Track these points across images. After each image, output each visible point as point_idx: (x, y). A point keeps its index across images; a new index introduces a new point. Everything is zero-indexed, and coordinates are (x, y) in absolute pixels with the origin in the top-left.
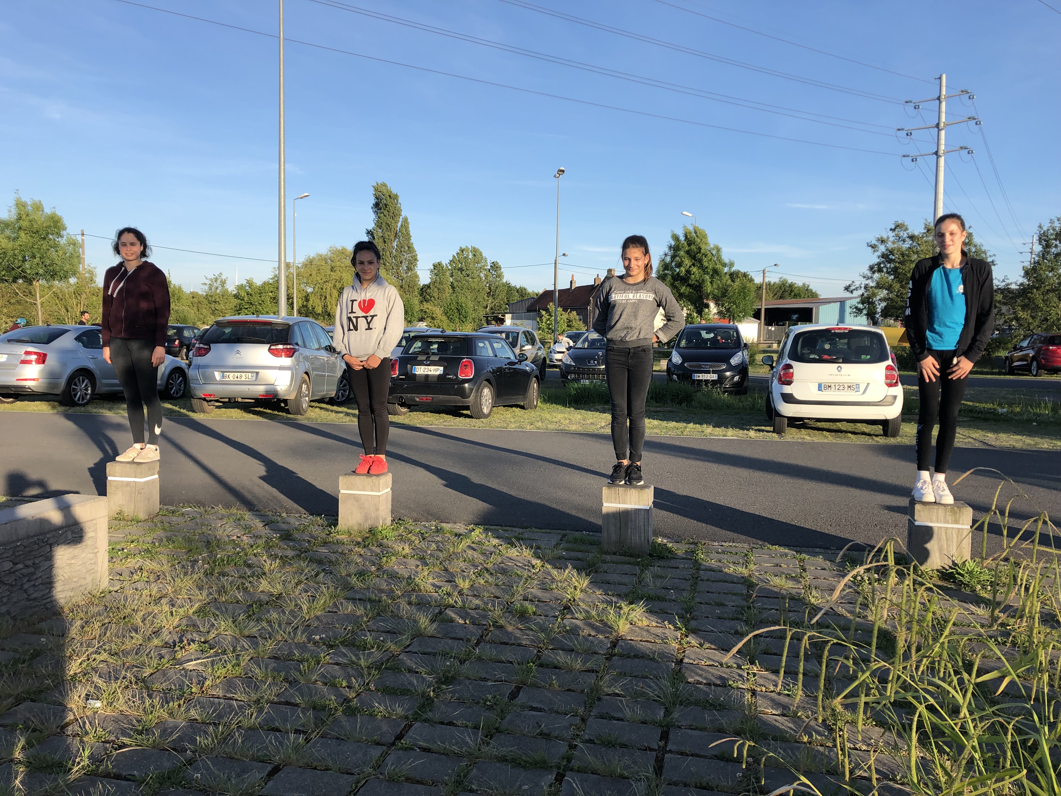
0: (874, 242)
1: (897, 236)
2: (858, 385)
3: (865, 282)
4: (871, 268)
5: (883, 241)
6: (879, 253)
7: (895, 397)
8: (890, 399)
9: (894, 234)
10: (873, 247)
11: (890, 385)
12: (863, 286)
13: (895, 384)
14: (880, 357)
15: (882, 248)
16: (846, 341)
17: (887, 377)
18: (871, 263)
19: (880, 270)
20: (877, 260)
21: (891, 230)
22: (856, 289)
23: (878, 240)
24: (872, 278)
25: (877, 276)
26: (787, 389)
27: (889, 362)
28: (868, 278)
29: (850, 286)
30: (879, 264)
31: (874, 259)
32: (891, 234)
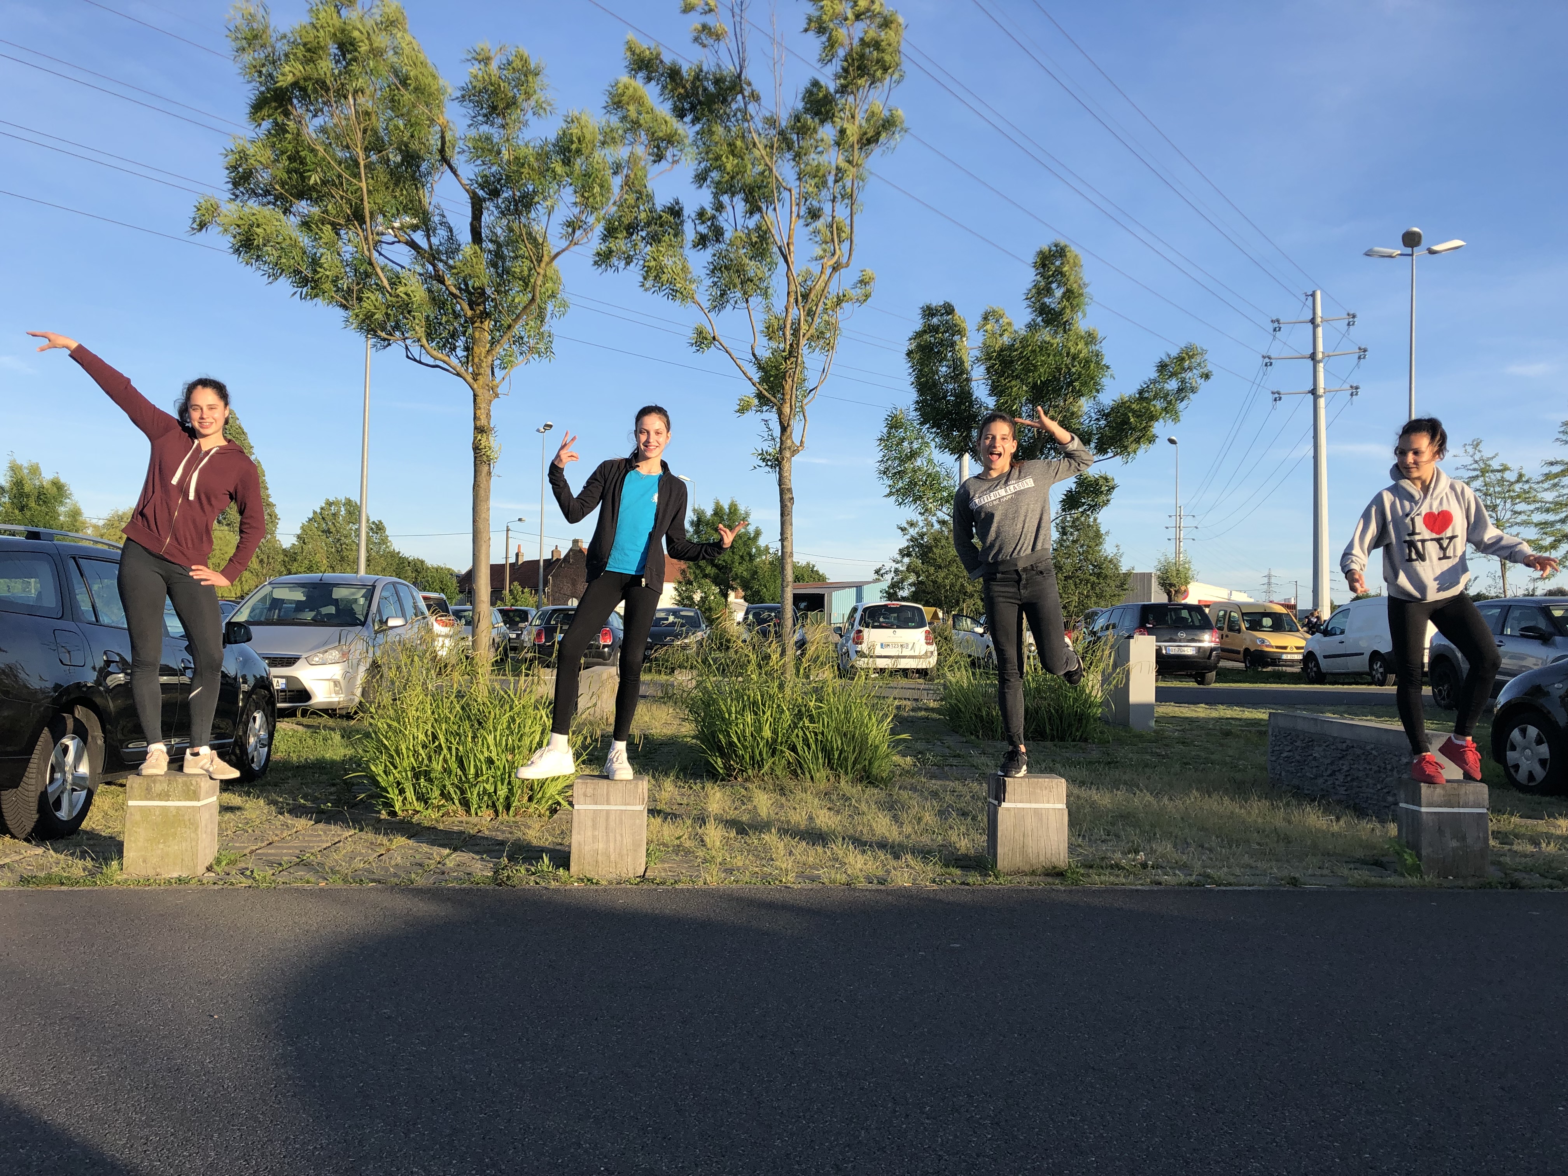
0: (904, 525)
1: (926, 520)
2: (908, 644)
3: (895, 565)
4: (901, 551)
5: (912, 525)
6: (908, 537)
7: (932, 653)
8: (928, 654)
9: (923, 518)
10: (903, 529)
11: (928, 644)
12: (893, 570)
13: (932, 644)
14: (921, 624)
15: (913, 532)
16: (896, 615)
17: (927, 639)
18: (901, 547)
19: (909, 555)
20: (906, 544)
21: (919, 514)
22: (886, 573)
23: (908, 523)
24: (901, 562)
25: (906, 560)
26: (859, 648)
27: (927, 628)
28: (898, 563)
29: (880, 569)
30: (908, 547)
31: (904, 543)
32: (920, 519)
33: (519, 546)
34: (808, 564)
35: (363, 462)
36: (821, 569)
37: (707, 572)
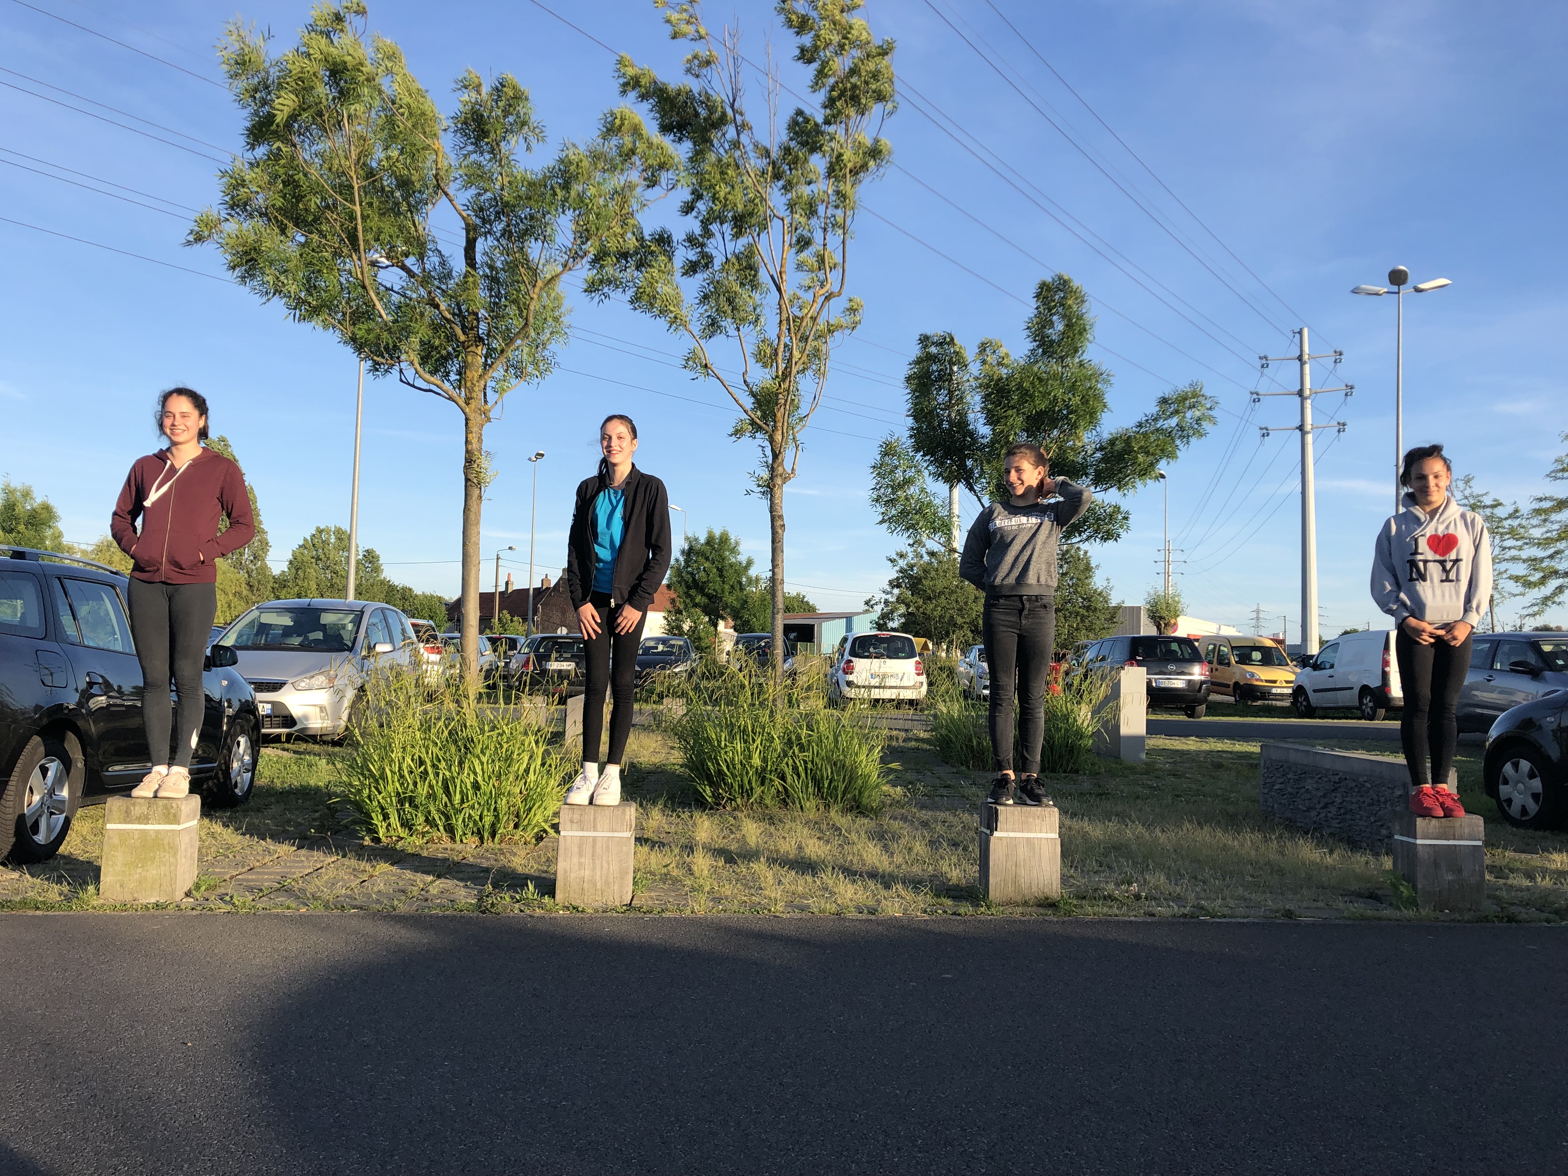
0: (894, 556)
1: (915, 551)
2: (897, 675)
3: (884, 596)
4: (890, 582)
5: (902, 556)
6: (897, 568)
7: (922, 683)
8: (918, 684)
9: (912, 549)
10: (892, 561)
11: (918, 674)
12: (883, 601)
13: (922, 674)
14: (911, 655)
15: (902, 563)
16: (886, 645)
17: (917, 669)
18: (891, 578)
19: (898, 586)
20: (895, 575)
21: (909, 545)
22: (876, 604)
23: (897, 554)
24: (891, 593)
25: (896, 591)
26: (850, 678)
27: (917, 659)
28: (888, 594)
29: (870, 600)
30: (898, 579)
31: (893, 574)
32: (910, 549)
33: (509, 574)
34: (798, 595)
35: (353, 488)
36: (811, 599)
37: (697, 601)
